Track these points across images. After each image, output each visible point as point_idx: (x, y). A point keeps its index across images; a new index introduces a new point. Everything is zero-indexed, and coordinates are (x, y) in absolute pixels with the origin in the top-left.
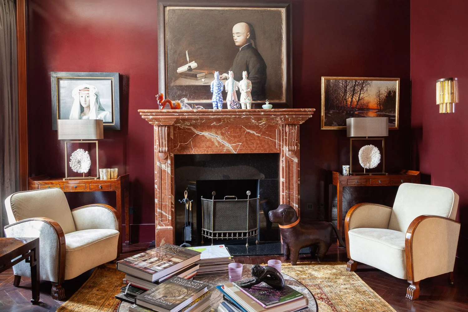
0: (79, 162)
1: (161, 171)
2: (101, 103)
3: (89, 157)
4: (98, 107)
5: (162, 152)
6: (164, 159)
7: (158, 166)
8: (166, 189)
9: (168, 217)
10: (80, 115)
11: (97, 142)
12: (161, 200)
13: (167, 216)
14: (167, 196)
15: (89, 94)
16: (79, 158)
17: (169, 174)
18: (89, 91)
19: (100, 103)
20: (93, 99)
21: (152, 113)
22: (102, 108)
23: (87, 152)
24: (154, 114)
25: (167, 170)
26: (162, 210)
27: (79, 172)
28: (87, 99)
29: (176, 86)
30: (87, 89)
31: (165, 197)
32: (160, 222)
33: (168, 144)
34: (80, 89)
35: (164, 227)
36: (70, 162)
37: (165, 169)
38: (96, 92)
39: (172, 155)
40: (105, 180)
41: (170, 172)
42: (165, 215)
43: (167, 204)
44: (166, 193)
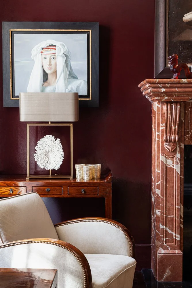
0: (47, 154)
1: (166, 170)
2: (73, 68)
3: (61, 147)
4: (68, 73)
5: (170, 141)
6: (172, 152)
7: (161, 161)
8: (173, 196)
9: (175, 236)
10: (42, 86)
11: (71, 125)
12: (166, 211)
13: (174, 234)
14: (175, 206)
15: (56, 54)
16: (47, 148)
17: (178, 174)
18: (55, 49)
19: (71, 68)
20: (60, 62)
21: (165, 83)
22: (74, 74)
23: (58, 140)
24: (168, 85)
25: (175, 168)
26: (166, 227)
27: (47, 169)
28: (53, 62)
29: (182, 42)
30: (52, 46)
31: (171, 207)
32: (164, 244)
33: (178, 131)
34: (43, 47)
35: (170, 251)
36: (35, 154)
37: (172, 167)
38: (64, 52)
39: (182, 146)
40: (86, 181)
41: (178, 171)
42: (171, 233)
43: (174, 217)
44: (173, 202)
